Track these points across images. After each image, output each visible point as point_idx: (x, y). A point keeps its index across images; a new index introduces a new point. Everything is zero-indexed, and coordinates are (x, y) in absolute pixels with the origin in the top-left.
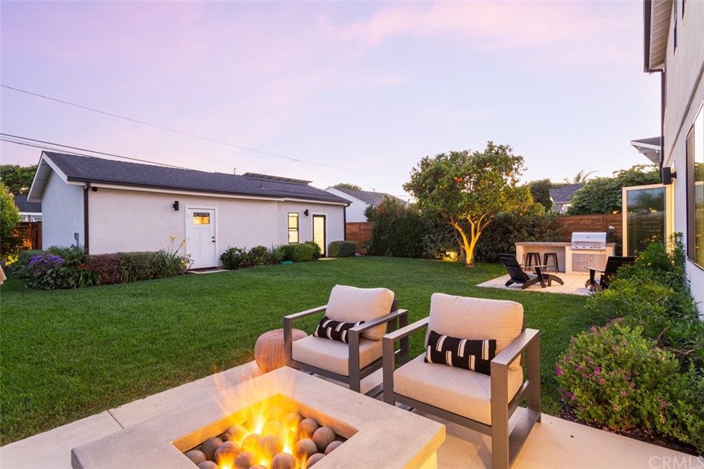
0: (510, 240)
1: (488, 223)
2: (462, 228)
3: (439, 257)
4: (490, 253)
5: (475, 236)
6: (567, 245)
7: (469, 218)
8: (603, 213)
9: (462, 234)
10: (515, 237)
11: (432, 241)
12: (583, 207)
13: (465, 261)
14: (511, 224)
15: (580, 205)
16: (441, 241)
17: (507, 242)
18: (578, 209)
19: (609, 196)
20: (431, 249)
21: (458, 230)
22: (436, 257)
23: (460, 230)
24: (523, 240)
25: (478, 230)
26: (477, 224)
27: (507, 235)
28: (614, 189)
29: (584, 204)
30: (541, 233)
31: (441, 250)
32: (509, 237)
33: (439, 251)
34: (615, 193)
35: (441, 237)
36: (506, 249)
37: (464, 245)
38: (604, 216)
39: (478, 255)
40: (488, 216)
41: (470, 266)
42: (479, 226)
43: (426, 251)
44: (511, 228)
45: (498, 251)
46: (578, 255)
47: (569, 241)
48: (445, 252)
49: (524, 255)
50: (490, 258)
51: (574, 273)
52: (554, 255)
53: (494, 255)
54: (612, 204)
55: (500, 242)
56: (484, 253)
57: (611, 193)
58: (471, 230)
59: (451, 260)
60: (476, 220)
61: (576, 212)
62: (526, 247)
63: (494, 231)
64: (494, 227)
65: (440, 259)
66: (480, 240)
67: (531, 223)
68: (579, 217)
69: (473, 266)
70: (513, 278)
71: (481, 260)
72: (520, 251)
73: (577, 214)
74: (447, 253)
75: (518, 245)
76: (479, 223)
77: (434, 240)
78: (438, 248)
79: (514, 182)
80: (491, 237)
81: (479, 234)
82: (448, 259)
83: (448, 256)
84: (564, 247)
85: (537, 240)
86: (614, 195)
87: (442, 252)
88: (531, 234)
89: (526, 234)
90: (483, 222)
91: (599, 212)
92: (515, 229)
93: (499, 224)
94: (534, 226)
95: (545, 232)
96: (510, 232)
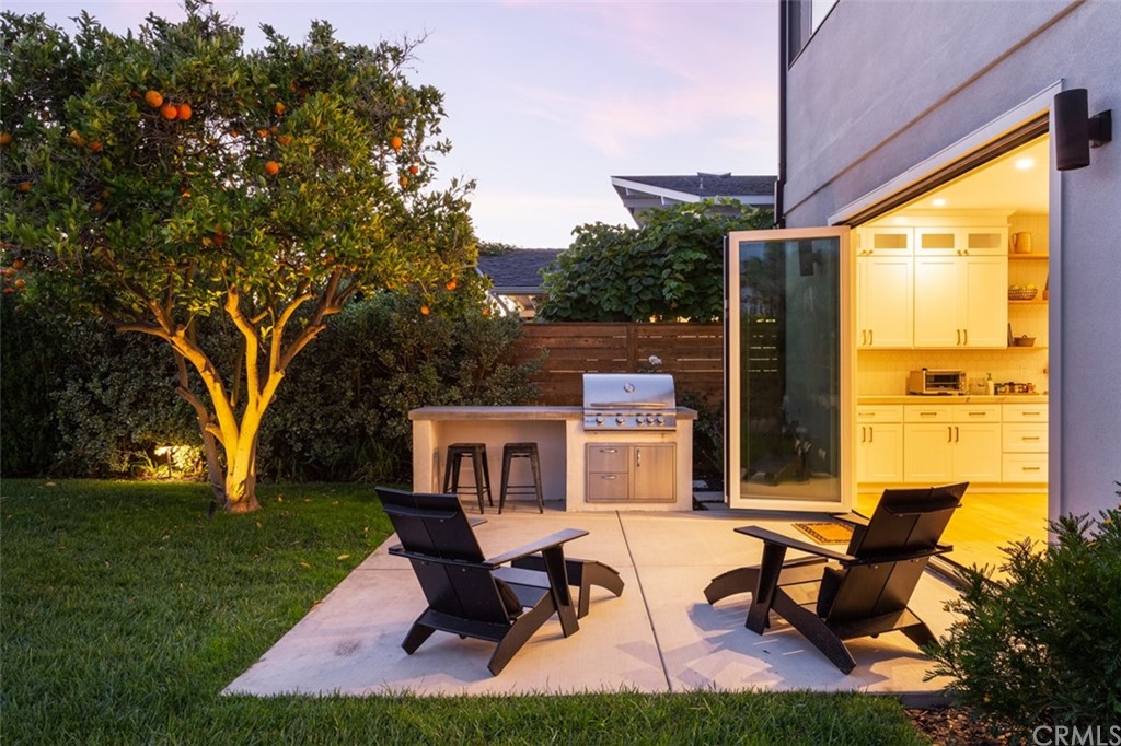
0: (385, 400)
1: (312, 336)
2: (208, 354)
3: (124, 467)
4: (317, 446)
5: (261, 390)
6: (572, 416)
7: (232, 307)
8: (629, 319)
9: (208, 378)
10: (402, 388)
11: (97, 407)
12: (582, 298)
13: (223, 490)
14: (389, 345)
15: (574, 295)
16: (134, 406)
17: (376, 405)
18: (568, 305)
19: (639, 273)
20: (93, 435)
21: (188, 362)
22: (115, 466)
23: (199, 361)
24: (424, 400)
25: (273, 362)
26: (270, 339)
27: (376, 381)
28: (649, 254)
29: (585, 292)
30: (476, 375)
31: (136, 438)
32: (382, 390)
33: (125, 443)
34: (653, 266)
35: (133, 389)
36: (371, 430)
37: (216, 423)
38: (632, 329)
39: (276, 453)
40: (309, 310)
41: (242, 508)
42: (275, 345)
43: (68, 447)
44: (389, 357)
45: (345, 438)
46: (602, 449)
47: (578, 401)
48: (150, 448)
49: (437, 455)
50: (318, 462)
51: (591, 507)
52: (528, 449)
53: (333, 451)
54: (648, 296)
55: (354, 405)
56: (298, 447)
57: (644, 266)
58: (244, 363)
59: (177, 477)
60: (267, 322)
61: (565, 316)
62: (442, 427)
63: (333, 367)
64: (333, 356)
65: (128, 475)
66: (283, 399)
67: (451, 343)
68: (572, 330)
69: (254, 505)
70: (435, 606)
71: (286, 469)
72: (426, 438)
73: (568, 319)
74: (160, 451)
75: (420, 417)
76: (278, 334)
77: (106, 399)
78: (120, 432)
79: (412, 181)
80: (323, 388)
81: (275, 379)
82: (164, 471)
83: (163, 460)
84: (564, 422)
85: (468, 400)
86: (652, 272)
87: (140, 448)
88: (449, 381)
89: (434, 379)
90: (291, 333)
91: (620, 317)
92: (400, 361)
93: (351, 345)
94: (458, 352)
95: (488, 373)
96: (385, 373)
